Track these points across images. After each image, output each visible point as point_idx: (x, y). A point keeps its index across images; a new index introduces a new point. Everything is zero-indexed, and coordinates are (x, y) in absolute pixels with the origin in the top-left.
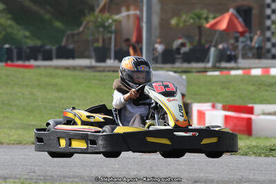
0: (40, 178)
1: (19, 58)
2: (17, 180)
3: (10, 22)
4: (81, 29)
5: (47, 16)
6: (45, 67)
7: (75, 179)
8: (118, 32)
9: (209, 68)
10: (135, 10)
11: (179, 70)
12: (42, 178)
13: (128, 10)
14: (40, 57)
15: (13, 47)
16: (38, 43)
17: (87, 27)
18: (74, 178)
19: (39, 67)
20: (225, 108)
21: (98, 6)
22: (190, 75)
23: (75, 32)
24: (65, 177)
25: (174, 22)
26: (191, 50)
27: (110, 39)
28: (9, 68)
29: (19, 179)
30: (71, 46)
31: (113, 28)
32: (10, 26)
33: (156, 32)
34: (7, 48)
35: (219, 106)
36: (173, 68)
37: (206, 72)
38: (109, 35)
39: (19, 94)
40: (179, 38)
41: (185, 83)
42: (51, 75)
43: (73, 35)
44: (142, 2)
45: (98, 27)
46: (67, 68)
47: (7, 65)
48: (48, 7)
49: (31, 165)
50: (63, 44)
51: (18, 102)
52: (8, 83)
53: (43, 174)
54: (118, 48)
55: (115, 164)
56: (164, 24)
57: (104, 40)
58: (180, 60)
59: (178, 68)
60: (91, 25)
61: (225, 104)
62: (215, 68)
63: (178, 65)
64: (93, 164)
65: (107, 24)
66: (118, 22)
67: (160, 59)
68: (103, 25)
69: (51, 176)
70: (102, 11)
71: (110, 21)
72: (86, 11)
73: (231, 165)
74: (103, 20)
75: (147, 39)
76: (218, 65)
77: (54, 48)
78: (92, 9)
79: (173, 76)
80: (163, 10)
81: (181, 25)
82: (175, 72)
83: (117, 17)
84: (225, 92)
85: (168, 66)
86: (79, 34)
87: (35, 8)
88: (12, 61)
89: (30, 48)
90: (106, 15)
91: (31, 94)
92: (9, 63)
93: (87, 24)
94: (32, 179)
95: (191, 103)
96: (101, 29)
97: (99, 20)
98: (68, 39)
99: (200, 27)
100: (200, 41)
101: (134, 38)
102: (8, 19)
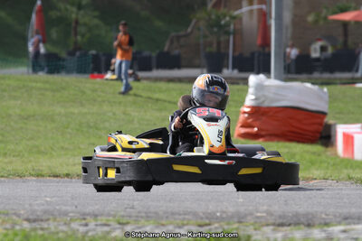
0: (140, 215)
2: (111, 218)
3: (96, 21)
4: (189, 30)
5: (144, 13)
7: (187, 217)
8: (238, 33)
9: (358, 79)
10: (260, 3)
11: (319, 81)
12: (143, 214)
13: (251, 4)
15: (101, 53)
17: (197, 26)
18: (185, 214)
22: (329, 87)
23: (182, 33)
24: (173, 214)
25: (311, 18)
26: (333, 55)
27: (228, 41)
29: (114, 216)
30: (176, 52)
31: (232, 27)
32: (97, 26)
33: (288, 33)
34: (93, 55)
36: (310, 79)
37: (354, 83)
38: (226, 37)
39: (110, 114)
40: (319, 40)
41: (326, 97)
42: (150, 89)
43: (179, 37)
45: (212, 26)
46: (171, 80)
47: (93, 77)
49: (129, 200)
50: (166, 49)
51: (107, 125)
52: (95, 101)
53: (145, 210)
54: (237, 54)
56: (298, 22)
57: (219, 43)
60: (202, 24)
63: (316, 75)
64: (209, 198)
65: (223, 22)
66: (239, 19)
67: (293, 68)
68: (220, 27)
69: (156, 213)
70: (217, 5)
71: (228, 18)
72: (196, 7)
74: (218, 17)
75: (276, 41)
77: (154, 55)
78: (204, 4)
79: (311, 89)
80: (297, 3)
81: (322, 23)
82: (313, 84)
83: (236, 13)
85: (304, 76)
86: (187, 36)
88: (100, 72)
90: (223, 10)
91: (124, 113)
92: (96, 74)
93: (198, 22)
94: (130, 217)
95: (335, 125)
96: (215, 29)
97: (213, 17)
98: (172, 42)
99: (345, 24)
100: (345, 42)
101: (259, 41)
102: (95, 17)
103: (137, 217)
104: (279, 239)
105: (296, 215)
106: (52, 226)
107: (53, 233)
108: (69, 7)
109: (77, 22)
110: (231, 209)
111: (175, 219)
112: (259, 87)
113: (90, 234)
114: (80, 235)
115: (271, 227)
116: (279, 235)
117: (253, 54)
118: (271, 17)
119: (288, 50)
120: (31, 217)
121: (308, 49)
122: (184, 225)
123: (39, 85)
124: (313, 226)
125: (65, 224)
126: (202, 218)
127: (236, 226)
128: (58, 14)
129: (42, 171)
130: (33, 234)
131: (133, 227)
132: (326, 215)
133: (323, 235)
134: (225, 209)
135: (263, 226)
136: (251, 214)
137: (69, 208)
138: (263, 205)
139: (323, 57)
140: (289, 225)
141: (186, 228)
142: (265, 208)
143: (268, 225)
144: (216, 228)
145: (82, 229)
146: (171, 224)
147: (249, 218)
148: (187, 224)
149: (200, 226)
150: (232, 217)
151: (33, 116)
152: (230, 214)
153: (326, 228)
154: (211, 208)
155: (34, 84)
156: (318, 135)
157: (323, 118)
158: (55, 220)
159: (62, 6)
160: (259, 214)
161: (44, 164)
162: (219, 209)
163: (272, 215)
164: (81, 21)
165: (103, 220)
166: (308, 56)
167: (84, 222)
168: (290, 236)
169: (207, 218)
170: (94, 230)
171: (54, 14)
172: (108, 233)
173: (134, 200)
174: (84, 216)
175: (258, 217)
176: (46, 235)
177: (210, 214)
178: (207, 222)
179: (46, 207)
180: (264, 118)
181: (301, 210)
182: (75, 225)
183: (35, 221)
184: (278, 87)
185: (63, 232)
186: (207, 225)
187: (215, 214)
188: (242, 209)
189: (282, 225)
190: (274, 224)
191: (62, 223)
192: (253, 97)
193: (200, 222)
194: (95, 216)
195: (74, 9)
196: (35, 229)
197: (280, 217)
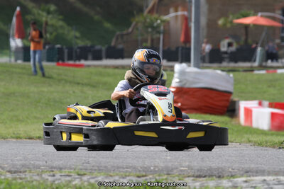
0: (94, 168)
1: (70, 58)
2: (72, 171)
3: (61, 23)
4: (130, 30)
5: (96, 18)
6: (95, 66)
7: (128, 170)
8: (167, 33)
9: (255, 67)
10: (183, 10)
11: (227, 69)
12: (97, 168)
13: (176, 11)
14: (90, 57)
15: (64, 47)
16: (89, 43)
17: (136, 27)
18: (127, 168)
19: (89, 66)
20: (271, 106)
21: (147, 7)
22: (236, 73)
23: (125, 32)
24: (118, 168)
25: (221, 22)
26: (238, 50)
27: (159, 39)
28: (60, 67)
29: (75, 169)
30: (120, 46)
31: (162, 28)
32: (62, 27)
33: (204, 32)
34: (58, 48)
35: (266, 103)
36: (220, 67)
37: (252, 71)
38: (158, 35)
39: (71, 92)
40: (227, 38)
41: (232, 81)
42: (101, 74)
43: (122, 36)
44: (191, 2)
45: (147, 27)
46: (116, 67)
47: (58, 64)
48: (98, 9)
49: (86, 157)
50: (113, 44)
51: (68, 100)
53: (97, 165)
54: (166, 48)
55: (167, 156)
56: (212, 24)
57: (152, 40)
58: (227, 60)
59: (225, 67)
60: (140, 26)
61: (271, 102)
62: (261, 67)
63: (225, 64)
64: (145, 156)
65: (155, 25)
66: (167, 23)
67: (207, 59)
68: (153, 28)
69: (106, 167)
70: (151, 12)
71: (159, 21)
72: (135, 12)
73: (281, 156)
74: (151, 20)
75: (195, 39)
76: (264, 64)
77: (104, 49)
78: (141, 10)
79: (220, 74)
80: (210, 11)
81: (229, 25)
82: (223, 71)
83: (165, 18)
84: (272, 90)
85: (215, 65)
86: (128, 34)
87: (85, 9)
88: (63, 60)
89: (80, 48)
90: (155, 16)
91: (82, 92)
92: (60, 62)
93: (136, 25)
94: (86, 169)
95: (238, 101)
96: (150, 30)
98: (117, 39)
99: (246, 27)
100: (246, 40)
101: (182, 38)
102: (60, 19)
103: (91, 169)
104: (197, 187)
105: (210, 169)
106: (28, 176)
107: (29, 181)
108: (40, 12)
109: (47, 24)
110: (162, 165)
111: (120, 172)
112: (182, 73)
113: (56, 182)
114: (49, 183)
115: (192, 178)
116: (197, 184)
117: (177, 48)
118: (191, 21)
119: (204, 45)
120: (12, 169)
121: (219, 45)
122: (126, 176)
123: (18, 70)
124: (223, 177)
125: (38, 175)
126: (140, 171)
127: (165, 177)
128: (33, 17)
129: (20, 134)
130: (14, 182)
131: (89, 177)
132: (233, 169)
133: (230, 184)
134: (157, 165)
135: (185, 177)
136: (177, 168)
137: (41, 163)
138: (185, 162)
139: (229, 51)
140: (205, 177)
141: (128, 178)
142: (187, 164)
143: (189, 177)
144: (150, 178)
145: (51, 179)
146: (117, 175)
147: (175, 171)
148: (128, 176)
149: (139, 177)
150: (162, 170)
151: (14, 93)
152: (161, 168)
153: (232, 179)
154: (147, 163)
155: (14, 70)
156: (226, 109)
157: (229, 96)
158: (30, 172)
159: (35, 11)
160: (182, 168)
161: (22, 129)
162: (153, 164)
163: (192, 169)
164: (50, 22)
165: (66, 172)
166: (218, 50)
167: (51, 173)
168: (206, 185)
169: (144, 171)
170: (60, 179)
171: (29, 17)
172: (70, 182)
173: (89, 157)
174: (52, 169)
175: (181, 171)
176: (24, 183)
177: (146, 168)
178: (144, 174)
179: (23, 162)
180: (185, 96)
181: (214, 165)
182: (45, 176)
183: (15, 172)
184: (196, 73)
185: (36, 180)
186: (143, 176)
187: (150, 168)
188: (170, 165)
189: (199, 176)
190: (193, 176)
191: (35, 174)
192: (178, 80)
193: (138, 174)
194: (61, 169)
195: (45, 14)
196: (15, 179)
197: (198, 170)
